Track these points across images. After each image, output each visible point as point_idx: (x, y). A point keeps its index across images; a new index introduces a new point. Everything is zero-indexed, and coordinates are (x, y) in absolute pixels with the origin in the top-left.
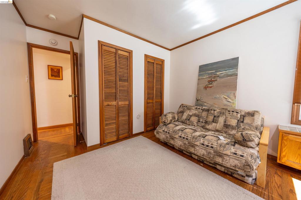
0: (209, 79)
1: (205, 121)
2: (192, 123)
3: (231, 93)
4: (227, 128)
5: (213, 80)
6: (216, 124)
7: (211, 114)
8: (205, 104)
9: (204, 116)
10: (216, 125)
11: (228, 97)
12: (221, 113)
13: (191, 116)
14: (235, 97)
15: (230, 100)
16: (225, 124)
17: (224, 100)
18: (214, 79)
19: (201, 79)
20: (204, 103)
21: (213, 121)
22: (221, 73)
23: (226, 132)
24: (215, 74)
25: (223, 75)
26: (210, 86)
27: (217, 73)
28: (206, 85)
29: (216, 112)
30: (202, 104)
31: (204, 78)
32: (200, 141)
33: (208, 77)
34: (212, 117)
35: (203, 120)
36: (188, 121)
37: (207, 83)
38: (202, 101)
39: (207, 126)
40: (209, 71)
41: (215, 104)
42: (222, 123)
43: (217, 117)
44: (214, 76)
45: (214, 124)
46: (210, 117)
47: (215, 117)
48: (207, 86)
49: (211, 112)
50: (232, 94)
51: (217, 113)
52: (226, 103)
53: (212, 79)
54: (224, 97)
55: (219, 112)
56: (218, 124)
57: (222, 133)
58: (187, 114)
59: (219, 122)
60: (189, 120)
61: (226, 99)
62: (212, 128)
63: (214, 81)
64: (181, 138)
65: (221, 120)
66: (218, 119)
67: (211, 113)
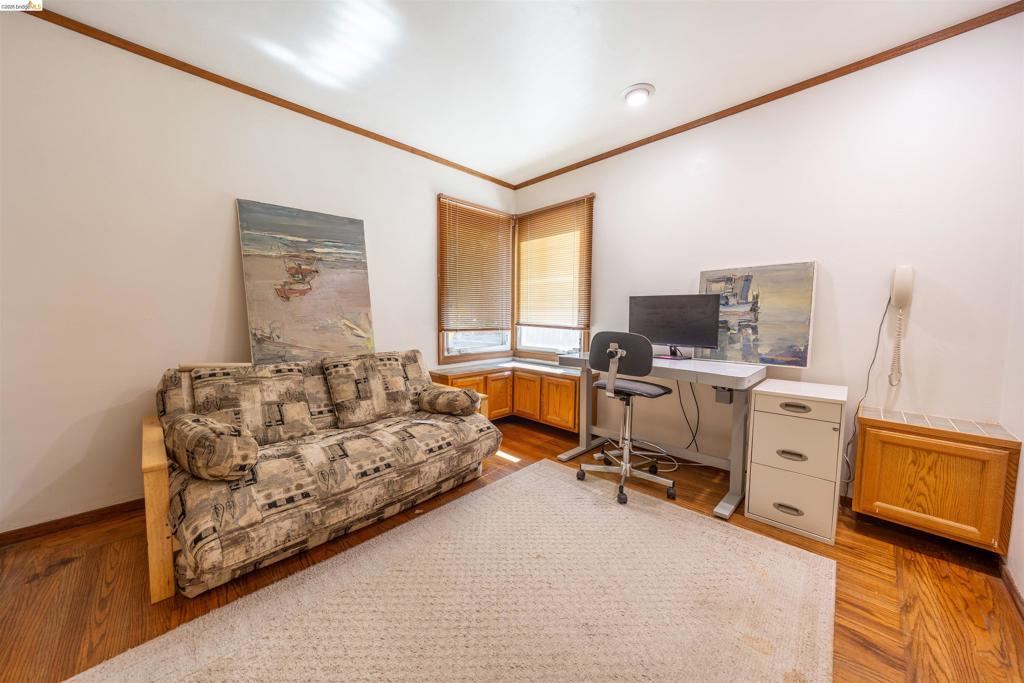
0: (292, 265)
1: (326, 406)
2: (302, 429)
3: (359, 314)
4: (395, 400)
5: (306, 269)
6: (369, 402)
7: (342, 379)
8: (295, 352)
9: (318, 392)
10: (372, 404)
11: (355, 323)
12: (366, 369)
13: (280, 405)
14: (370, 322)
15: (360, 332)
16: (388, 394)
17: (348, 333)
18: (308, 267)
19: (256, 255)
20: (288, 348)
21: (359, 397)
22: (326, 250)
23: (397, 413)
24: (308, 252)
25: (333, 259)
26: (300, 287)
27: (316, 250)
28: (285, 283)
29: (351, 368)
30: (281, 354)
31: (270, 257)
32: (350, 473)
33: (284, 256)
34: (352, 387)
35: (319, 407)
36: (281, 428)
37: (285, 277)
38: (281, 340)
39: (350, 417)
40: (284, 233)
41: (324, 346)
42: (383, 394)
43: (362, 381)
44: (306, 255)
45: (364, 403)
46: (345, 387)
47: (357, 382)
48: (287, 287)
49: (337, 372)
50: (363, 316)
51: (356, 370)
52: (354, 340)
53: (303, 267)
54: (345, 325)
55: (360, 366)
56: (374, 398)
57: (390, 417)
58: (258, 406)
59: (374, 394)
60: (282, 421)
61: (352, 329)
62: (365, 416)
63: (311, 272)
64: (280, 509)
65: (376, 385)
66: (369, 388)
67: (341, 376)
